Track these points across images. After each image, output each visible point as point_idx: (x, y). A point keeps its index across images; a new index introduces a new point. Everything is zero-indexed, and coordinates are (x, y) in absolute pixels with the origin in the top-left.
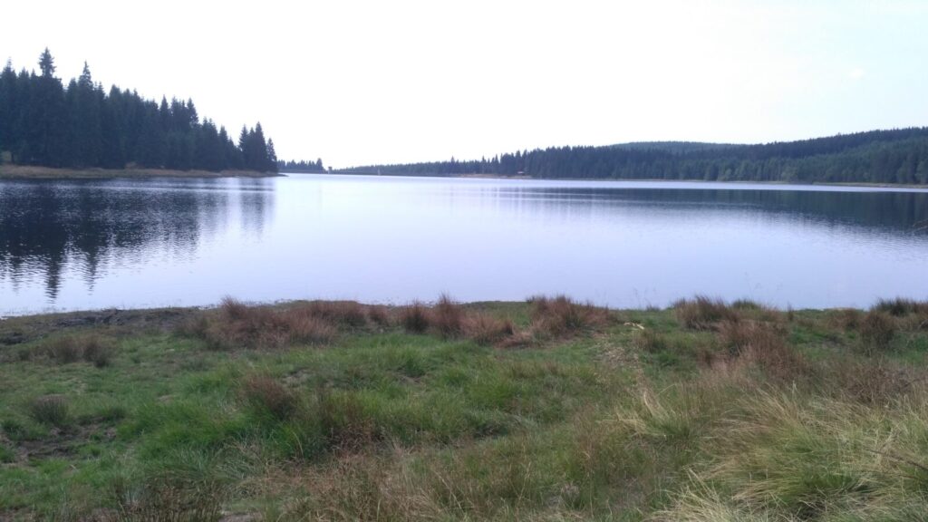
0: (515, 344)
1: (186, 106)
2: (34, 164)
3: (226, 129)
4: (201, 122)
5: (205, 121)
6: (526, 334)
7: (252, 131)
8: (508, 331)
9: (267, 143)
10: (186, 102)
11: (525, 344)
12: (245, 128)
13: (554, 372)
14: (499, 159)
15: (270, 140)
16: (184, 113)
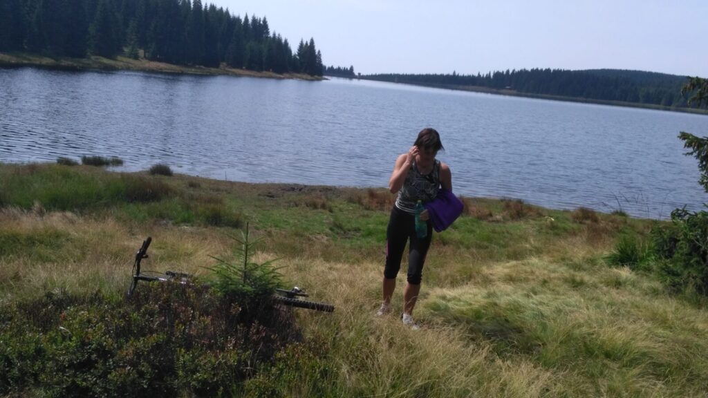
0: (493, 221)
1: (261, 22)
2: (160, 60)
3: (288, 41)
4: (271, 35)
5: (274, 35)
6: (498, 217)
7: (307, 44)
8: (491, 215)
9: (317, 53)
10: (262, 19)
11: (498, 221)
12: (302, 42)
13: (508, 232)
14: (492, 75)
15: (319, 52)
16: (259, 28)
